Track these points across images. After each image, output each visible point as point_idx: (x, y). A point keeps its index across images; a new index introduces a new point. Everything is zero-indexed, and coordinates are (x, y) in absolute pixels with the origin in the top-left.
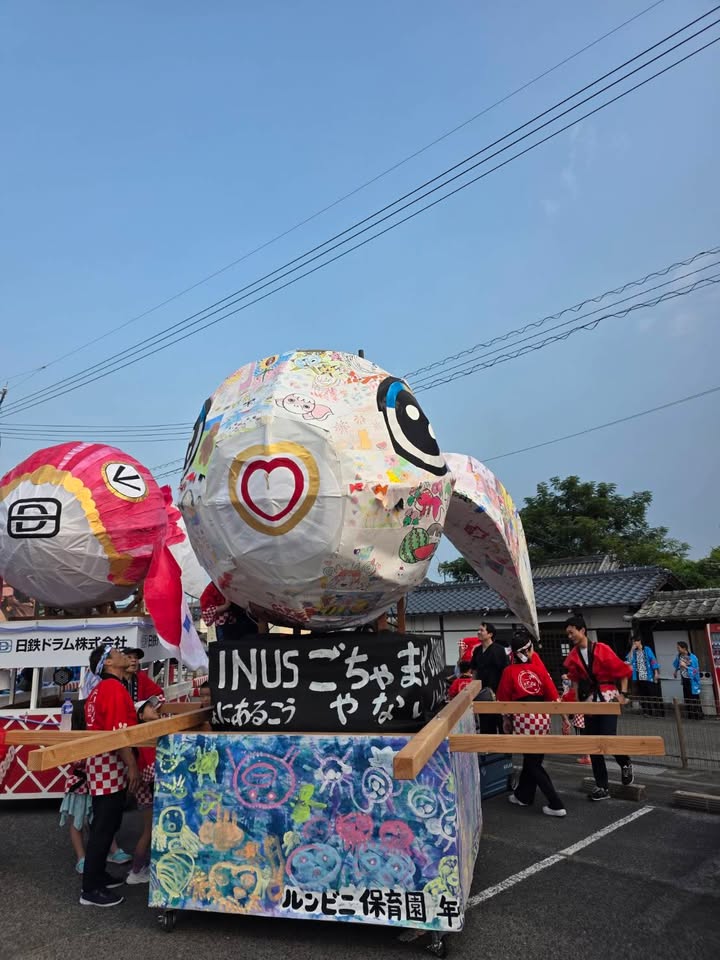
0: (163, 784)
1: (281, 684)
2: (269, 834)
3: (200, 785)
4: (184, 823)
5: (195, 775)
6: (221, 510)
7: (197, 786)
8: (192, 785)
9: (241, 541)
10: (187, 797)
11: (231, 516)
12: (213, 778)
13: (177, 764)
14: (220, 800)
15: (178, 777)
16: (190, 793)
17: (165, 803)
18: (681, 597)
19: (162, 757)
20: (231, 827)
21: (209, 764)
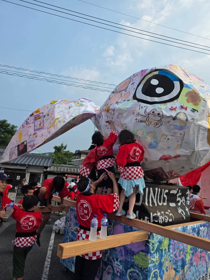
0: (152, 259)
1: (163, 204)
2: (181, 269)
3: (164, 255)
4: (158, 276)
5: (162, 250)
6: (202, 129)
7: (163, 256)
8: (161, 256)
9: (201, 145)
10: (160, 262)
11: (204, 134)
12: (167, 250)
13: (156, 247)
14: (169, 260)
15: (156, 253)
16: (160, 260)
17: (152, 269)
18: (59, 166)
19: (151, 244)
20: (172, 271)
21: (166, 244)
